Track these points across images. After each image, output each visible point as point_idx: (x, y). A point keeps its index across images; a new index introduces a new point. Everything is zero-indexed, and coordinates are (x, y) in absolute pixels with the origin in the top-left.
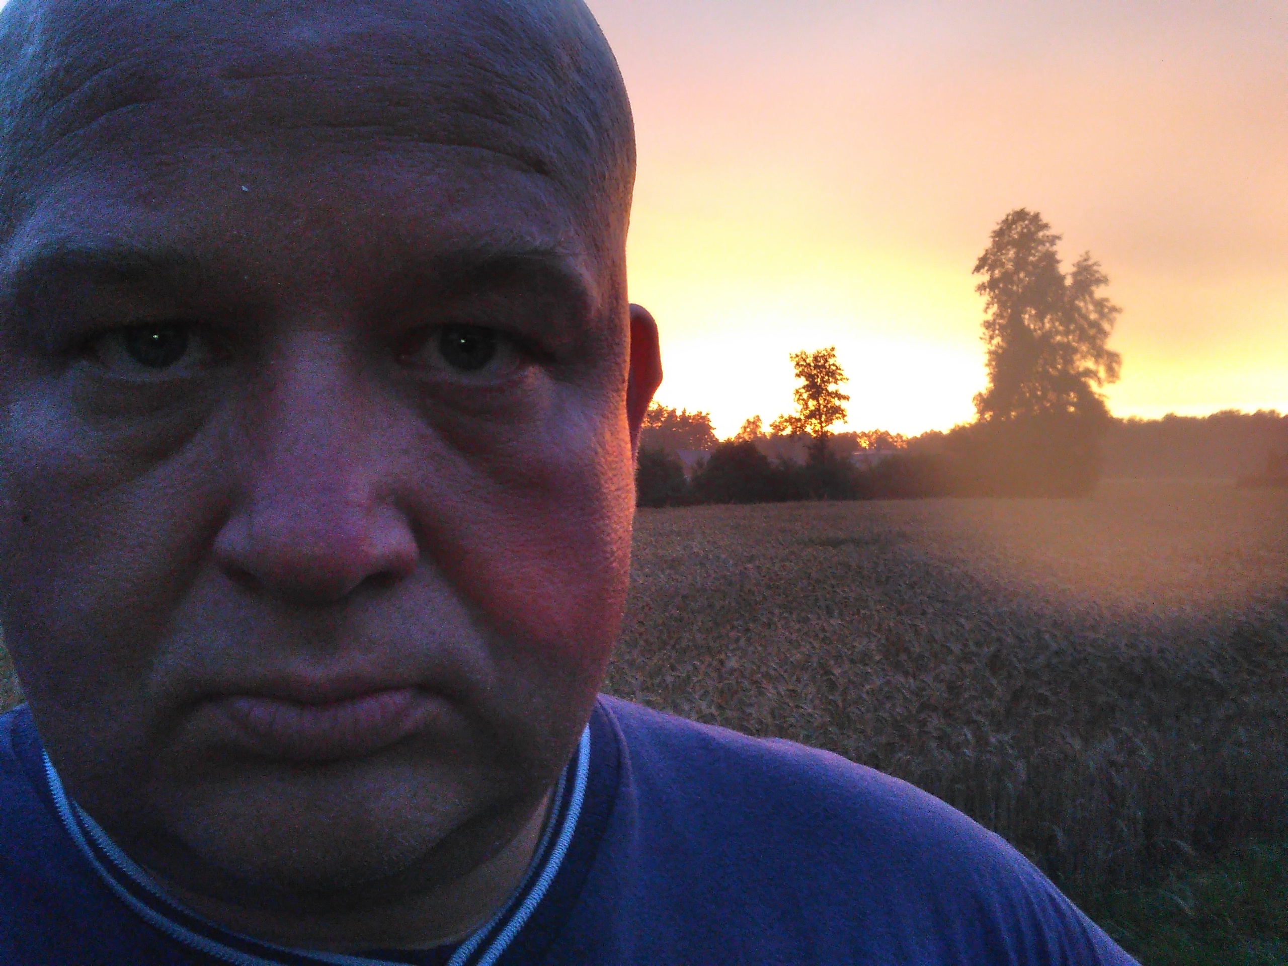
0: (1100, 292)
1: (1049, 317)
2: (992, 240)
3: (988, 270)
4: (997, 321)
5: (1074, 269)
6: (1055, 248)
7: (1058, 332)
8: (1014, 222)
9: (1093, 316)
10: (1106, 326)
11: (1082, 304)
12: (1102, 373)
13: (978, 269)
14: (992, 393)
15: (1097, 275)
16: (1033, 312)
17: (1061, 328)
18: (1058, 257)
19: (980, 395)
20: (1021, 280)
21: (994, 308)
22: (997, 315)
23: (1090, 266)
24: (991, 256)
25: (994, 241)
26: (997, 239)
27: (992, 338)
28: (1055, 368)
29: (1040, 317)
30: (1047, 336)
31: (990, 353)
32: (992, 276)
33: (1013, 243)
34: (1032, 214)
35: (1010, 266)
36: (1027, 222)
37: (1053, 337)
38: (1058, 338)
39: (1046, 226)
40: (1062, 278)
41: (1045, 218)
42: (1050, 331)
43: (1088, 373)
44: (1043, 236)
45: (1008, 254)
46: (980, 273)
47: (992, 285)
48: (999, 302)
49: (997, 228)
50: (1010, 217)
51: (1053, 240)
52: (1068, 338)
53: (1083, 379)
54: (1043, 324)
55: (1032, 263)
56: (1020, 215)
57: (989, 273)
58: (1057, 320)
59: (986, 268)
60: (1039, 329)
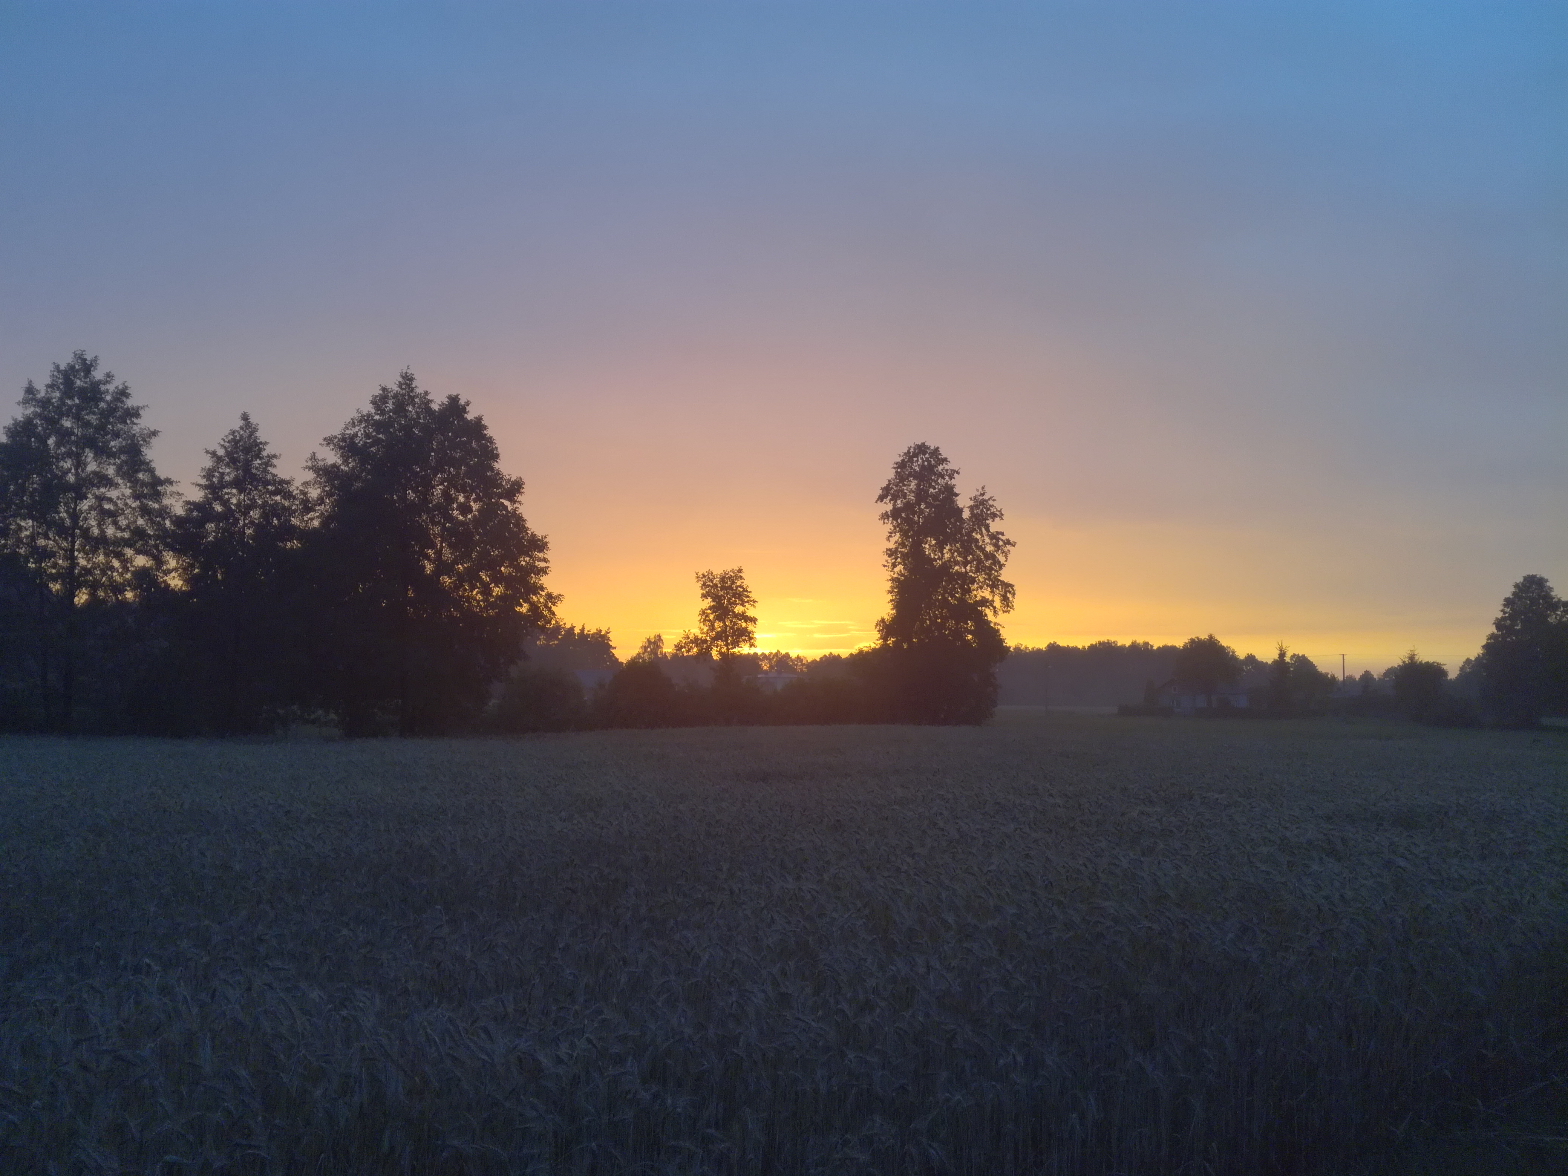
0: (995, 526)
1: (948, 547)
2: (894, 471)
3: (891, 500)
4: (899, 550)
5: (972, 503)
6: (953, 482)
7: (957, 563)
8: (916, 455)
9: (989, 548)
10: (1001, 558)
11: (979, 537)
12: (998, 603)
13: (881, 498)
14: (895, 619)
15: (992, 510)
16: (934, 542)
17: (959, 559)
18: (956, 490)
19: (883, 620)
20: (921, 511)
21: (897, 537)
22: (899, 544)
23: (987, 501)
24: (894, 487)
25: (897, 472)
26: (899, 470)
27: (894, 565)
28: (953, 596)
29: (940, 546)
30: (946, 567)
31: (893, 580)
32: (894, 505)
33: (915, 475)
34: (932, 448)
35: (911, 497)
36: (927, 456)
37: (951, 567)
38: (957, 568)
39: (945, 460)
40: (961, 511)
41: (944, 453)
42: (949, 561)
43: (984, 602)
44: (942, 470)
45: (910, 486)
46: (883, 502)
47: (895, 514)
48: (900, 531)
49: (899, 460)
50: (912, 450)
51: (952, 474)
52: (965, 568)
53: (980, 608)
54: (943, 554)
55: (933, 496)
56: (922, 449)
57: (892, 502)
58: (955, 551)
59: (889, 498)
60: (939, 558)
